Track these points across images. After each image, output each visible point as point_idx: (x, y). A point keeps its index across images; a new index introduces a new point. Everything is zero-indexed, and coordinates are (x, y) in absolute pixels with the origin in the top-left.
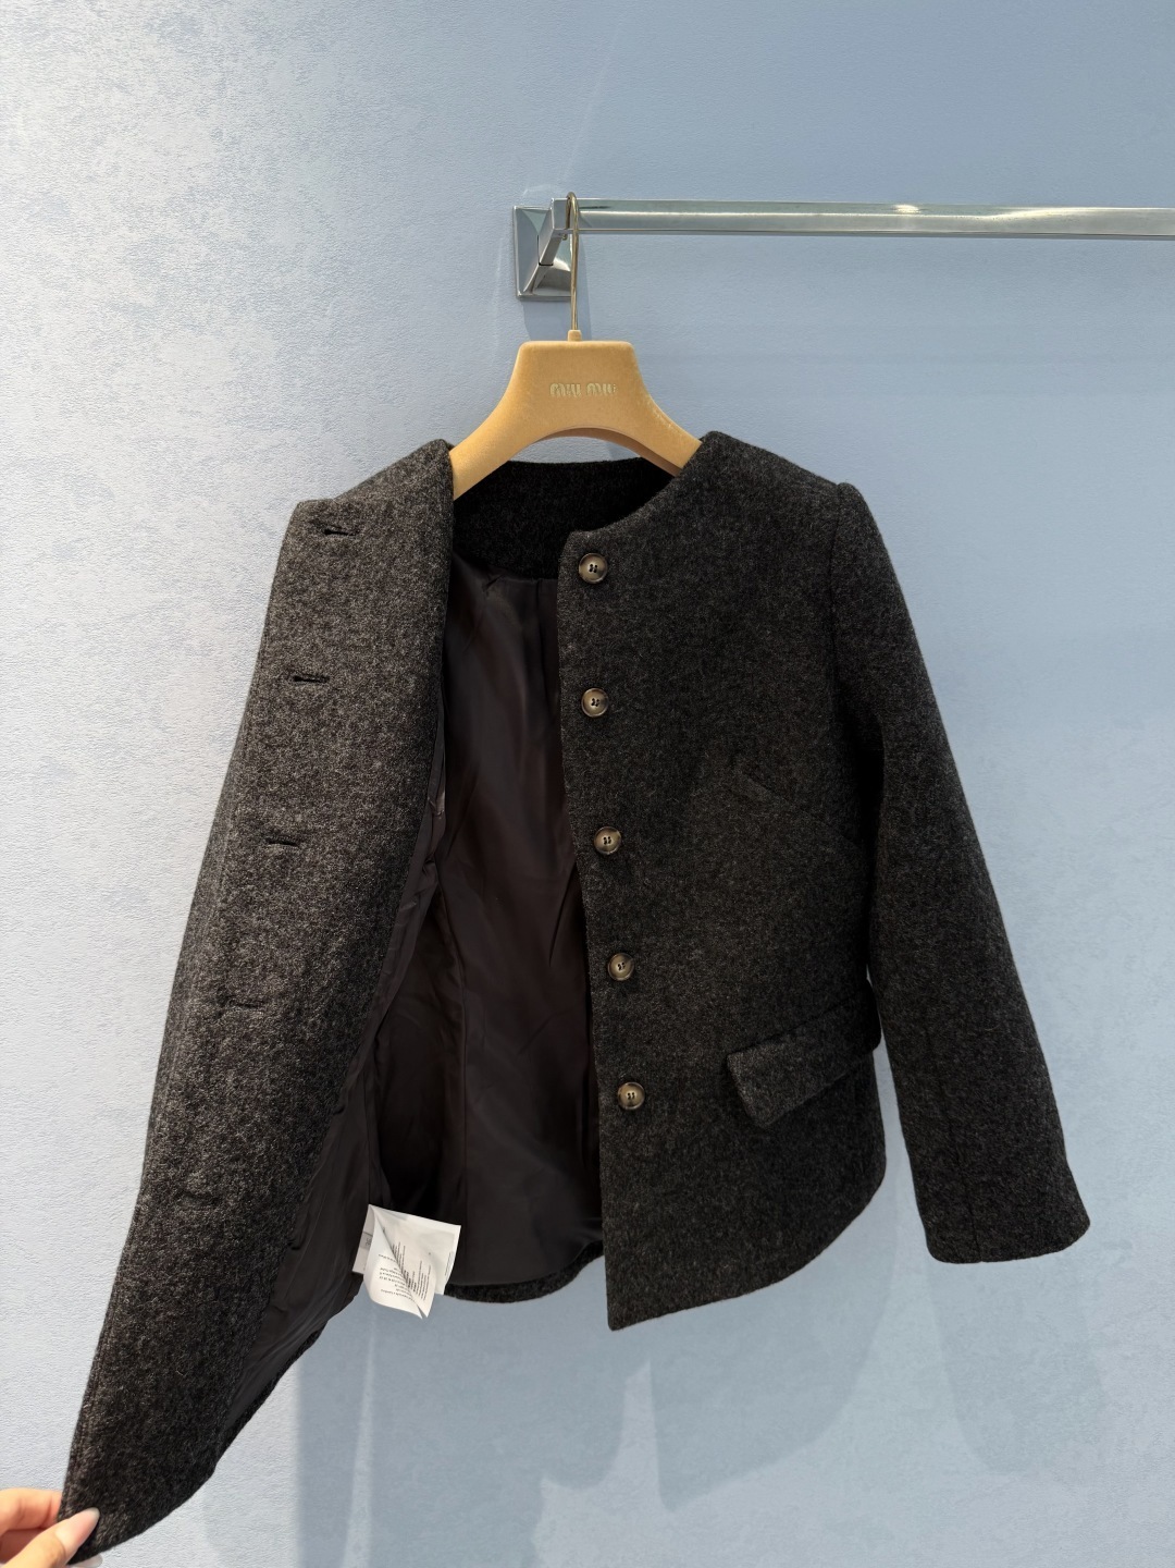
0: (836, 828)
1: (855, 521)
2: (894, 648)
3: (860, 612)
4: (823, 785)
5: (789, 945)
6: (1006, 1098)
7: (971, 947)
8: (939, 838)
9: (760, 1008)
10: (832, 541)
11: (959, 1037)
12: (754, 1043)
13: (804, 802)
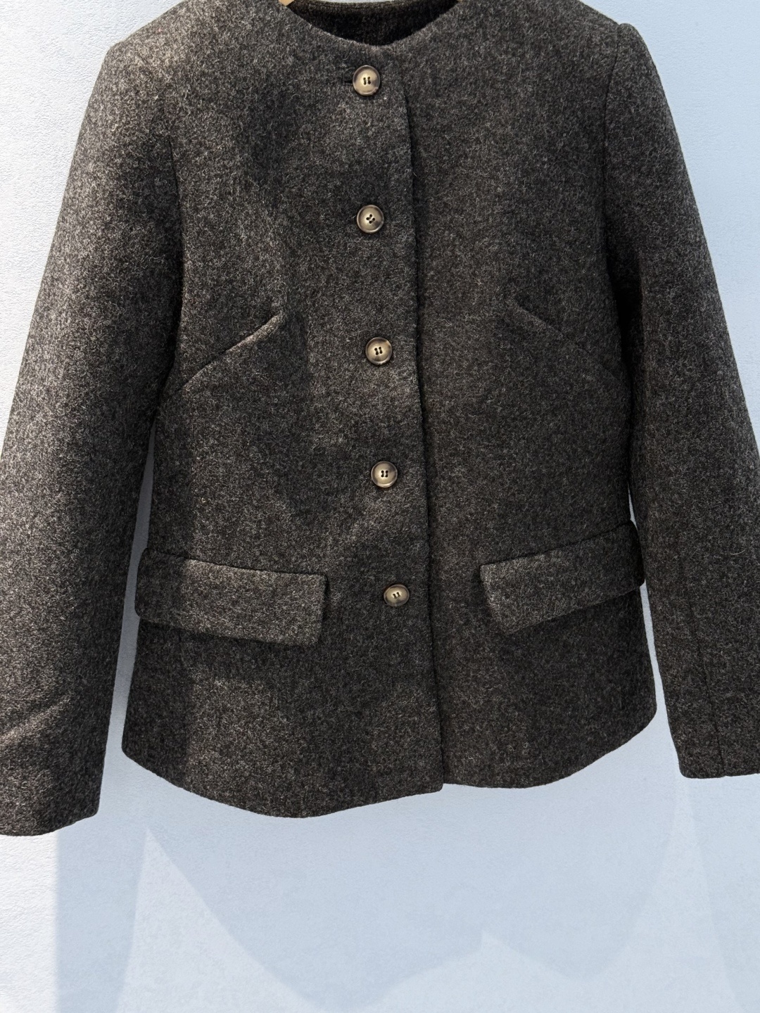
0: (596, 357)
1: (632, 59)
2: (657, 187)
3: (630, 149)
4: (587, 314)
5: (546, 467)
6: (749, 619)
7: (719, 476)
8: (690, 370)
9: (515, 525)
10: (610, 76)
11: (706, 561)
12: (508, 558)
13: (570, 330)
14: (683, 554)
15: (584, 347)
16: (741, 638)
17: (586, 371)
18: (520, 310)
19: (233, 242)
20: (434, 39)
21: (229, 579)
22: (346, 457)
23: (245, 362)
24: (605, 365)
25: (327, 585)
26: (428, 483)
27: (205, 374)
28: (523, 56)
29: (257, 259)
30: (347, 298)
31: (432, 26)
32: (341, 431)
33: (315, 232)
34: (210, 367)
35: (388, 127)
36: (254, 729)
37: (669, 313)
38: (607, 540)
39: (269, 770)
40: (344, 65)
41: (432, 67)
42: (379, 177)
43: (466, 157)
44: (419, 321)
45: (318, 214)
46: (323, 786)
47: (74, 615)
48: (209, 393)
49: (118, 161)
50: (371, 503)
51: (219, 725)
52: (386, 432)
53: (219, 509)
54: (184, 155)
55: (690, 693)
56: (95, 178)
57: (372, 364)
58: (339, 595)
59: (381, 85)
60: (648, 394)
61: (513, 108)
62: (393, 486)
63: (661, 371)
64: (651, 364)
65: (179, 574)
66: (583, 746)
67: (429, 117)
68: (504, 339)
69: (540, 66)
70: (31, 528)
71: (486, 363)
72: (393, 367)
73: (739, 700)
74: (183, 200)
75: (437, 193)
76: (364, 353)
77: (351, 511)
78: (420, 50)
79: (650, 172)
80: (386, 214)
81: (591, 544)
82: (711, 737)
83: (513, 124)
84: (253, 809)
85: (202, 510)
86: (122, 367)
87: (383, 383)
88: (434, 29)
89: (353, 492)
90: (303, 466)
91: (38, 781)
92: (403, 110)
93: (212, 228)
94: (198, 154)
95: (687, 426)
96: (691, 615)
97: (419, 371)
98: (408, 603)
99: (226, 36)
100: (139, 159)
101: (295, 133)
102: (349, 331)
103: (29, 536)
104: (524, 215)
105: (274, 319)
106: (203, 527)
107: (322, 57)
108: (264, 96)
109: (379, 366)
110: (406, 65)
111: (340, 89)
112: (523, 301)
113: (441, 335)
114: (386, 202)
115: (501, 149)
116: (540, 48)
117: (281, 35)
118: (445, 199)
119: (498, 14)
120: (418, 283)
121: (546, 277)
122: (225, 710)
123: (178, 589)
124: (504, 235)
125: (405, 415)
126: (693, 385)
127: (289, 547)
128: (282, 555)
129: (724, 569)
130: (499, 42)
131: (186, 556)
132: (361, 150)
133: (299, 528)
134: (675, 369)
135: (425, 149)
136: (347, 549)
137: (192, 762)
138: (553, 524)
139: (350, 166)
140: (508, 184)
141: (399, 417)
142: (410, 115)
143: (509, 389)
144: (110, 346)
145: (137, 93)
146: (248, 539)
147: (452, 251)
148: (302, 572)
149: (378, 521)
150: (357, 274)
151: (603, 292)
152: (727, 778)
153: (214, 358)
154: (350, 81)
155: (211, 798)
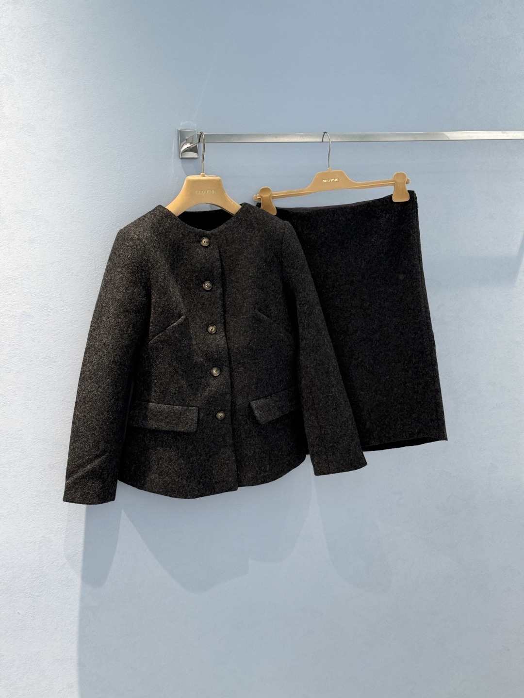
0: (284, 328)
4: (280, 314)
5: (269, 366)
9: (261, 386)
10: (283, 239)
11: (321, 397)
12: (259, 398)
13: (275, 319)
14: (313, 395)
15: (279, 324)
16: (334, 424)
17: (281, 332)
18: (259, 313)
19: (169, 292)
20: (226, 228)
21: (164, 409)
22: (204, 365)
23: (173, 332)
24: (287, 330)
25: (199, 410)
26: (231, 374)
27: (159, 337)
28: (254, 233)
29: (176, 298)
30: (201, 312)
31: (225, 224)
32: (202, 356)
33: (189, 290)
34: (160, 334)
35: (213, 256)
36: (172, 465)
37: (305, 313)
38: (289, 391)
39: (177, 480)
40: (198, 237)
41: (226, 237)
42: (211, 272)
43: (238, 265)
44: (225, 318)
45: (190, 284)
46: (196, 487)
47: (112, 423)
48: (160, 343)
49: (131, 268)
50: (211, 381)
51: (158, 464)
52: (217, 356)
53: (161, 384)
54: (152, 265)
55: (318, 445)
56: (122, 273)
57: (210, 334)
58: (202, 415)
59: (210, 243)
60: (300, 341)
61: (253, 249)
62: (219, 375)
63: (304, 332)
64: (301, 330)
65: (146, 408)
66: (285, 465)
67: (225, 253)
68: (255, 323)
69: (261, 236)
70: (97, 392)
71: (249, 331)
72: (217, 334)
73: (334, 446)
74: (152, 279)
75: (229, 276)
76: (207, 330)
77: (206, 384)
78: (221, 232)
79: (297, 269)
80: (213, 284)
81: (284, 392)
82: (325, 460)
83: (253, 254)
84: (170, 496)
85: (155, 385)
86: (131, 335)
87: (215, 340)
88: (226, 225)
89: (206, 378)
90: (191, 368)
91: (97, 485)
92: (217, 251)
93: (163, 288)
94: (157, 264)
95: (313, 351)
96: (317, 417)
97: (226, 335)
98: (225, 418)
99: (161, 228)
100: (138, 267)
101: (182, 259)
102: (202, 323)
103: (96, 395)
104: (259, 283)
105: (182, 317)
106: (155, 391)
107: (191, 234)
108: (173, 247)
109: (212, 334)
110: (217, 237)
111: (196, 244)
112: (260, 310)
113: (233, 323)
114: (213, 280)
115: (250, 262)
116: (260, 230)
117: (178, 228)
118: (232, 278)
119: (245, 220)
120: (224, 306)
121: (266, 302)
122: (161, 458)
123: (145, 413)
124: (253, 289)
125: (223, 350)
126: (314, 337)
127: (186, 397)
128: (183, 400)
129: (327, 400)
130: (247, 229)
131: (149, 401)
132: (204, 264)
133: (189, 390)
134: (308, 332)
135: (225, 263)
136: (205, 398)
137: (148, 479)
138: (272, 385)
139: (201, 268)
140: (253, 273)
141: (221, 351)
142: (220, 252)
143: (257, 340)
144: (127, 328)
145: (137, 246)
146: (172, 394)
147: (236, 295)
148: (190, 406)
149: (215, 388)
150: (204, 304)
151: (284, 306)
152: (331, 475)
153: (162, 331)
154: (200, 242)
155: (154, 492)
